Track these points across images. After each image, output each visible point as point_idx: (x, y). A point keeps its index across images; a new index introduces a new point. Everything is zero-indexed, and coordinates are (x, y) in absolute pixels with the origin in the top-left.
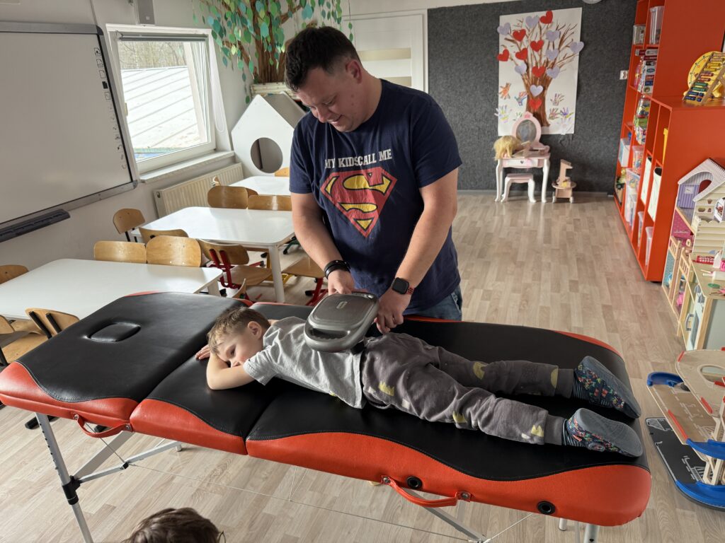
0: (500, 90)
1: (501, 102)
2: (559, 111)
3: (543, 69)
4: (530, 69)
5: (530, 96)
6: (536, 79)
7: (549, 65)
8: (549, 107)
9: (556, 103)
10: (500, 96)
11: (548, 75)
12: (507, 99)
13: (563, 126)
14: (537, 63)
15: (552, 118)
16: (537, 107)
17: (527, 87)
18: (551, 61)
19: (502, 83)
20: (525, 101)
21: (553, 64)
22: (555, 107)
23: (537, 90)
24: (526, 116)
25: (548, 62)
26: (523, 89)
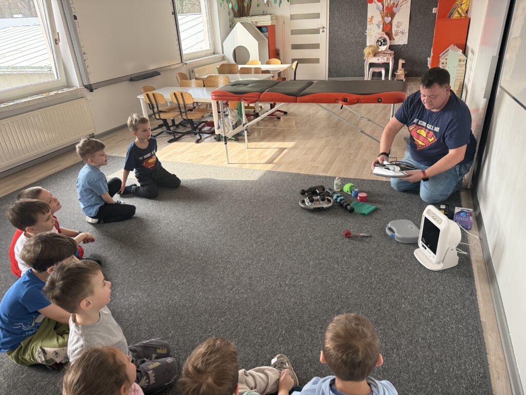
0: (368, 20)
1: (369, 27)
2: (399, 31)
3: (392, 8)
4: (385, 8)
5: (384, 24)
6: (388, 13)
7: (395, 5)
8: (394, 29)
9: (398, 27)
10: (368, 23)
11: (394, 11)
12: (372, 25)
13: (401, 39)
14: (388, 5)
15: (396, 35)
16: (388, 30)
17: (383, 18)
18: (396, 3)
19: (369, 16)
20: (381, 26)
21: (397, 5)
22: (398, 29)
23: (388, 20)
24: (381, 34)
25: (394, 4)
26: (381, 19)
